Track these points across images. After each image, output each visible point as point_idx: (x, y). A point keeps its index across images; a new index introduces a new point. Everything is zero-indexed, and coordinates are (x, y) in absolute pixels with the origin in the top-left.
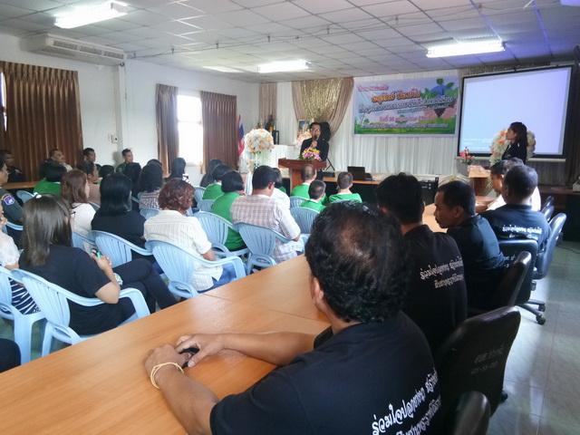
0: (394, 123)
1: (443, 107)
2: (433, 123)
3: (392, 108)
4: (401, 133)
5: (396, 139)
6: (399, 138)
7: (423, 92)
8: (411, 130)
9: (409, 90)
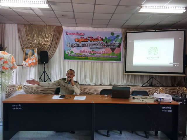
0: (89, 54)
1: (114, 47)
2: (109, 55)
3: (87, 46)
4: (92, 60)
5: (90, 63)
6: (92, 62)
7: (104, 38)
8: (98, 59)
9: (96, 37)
